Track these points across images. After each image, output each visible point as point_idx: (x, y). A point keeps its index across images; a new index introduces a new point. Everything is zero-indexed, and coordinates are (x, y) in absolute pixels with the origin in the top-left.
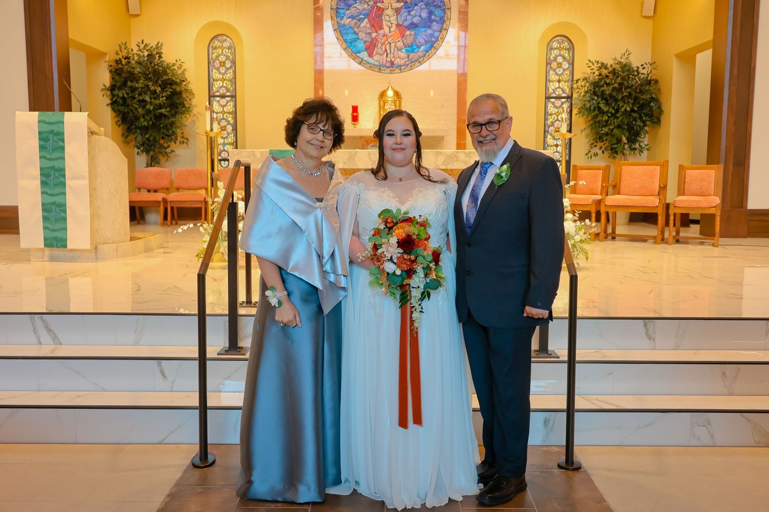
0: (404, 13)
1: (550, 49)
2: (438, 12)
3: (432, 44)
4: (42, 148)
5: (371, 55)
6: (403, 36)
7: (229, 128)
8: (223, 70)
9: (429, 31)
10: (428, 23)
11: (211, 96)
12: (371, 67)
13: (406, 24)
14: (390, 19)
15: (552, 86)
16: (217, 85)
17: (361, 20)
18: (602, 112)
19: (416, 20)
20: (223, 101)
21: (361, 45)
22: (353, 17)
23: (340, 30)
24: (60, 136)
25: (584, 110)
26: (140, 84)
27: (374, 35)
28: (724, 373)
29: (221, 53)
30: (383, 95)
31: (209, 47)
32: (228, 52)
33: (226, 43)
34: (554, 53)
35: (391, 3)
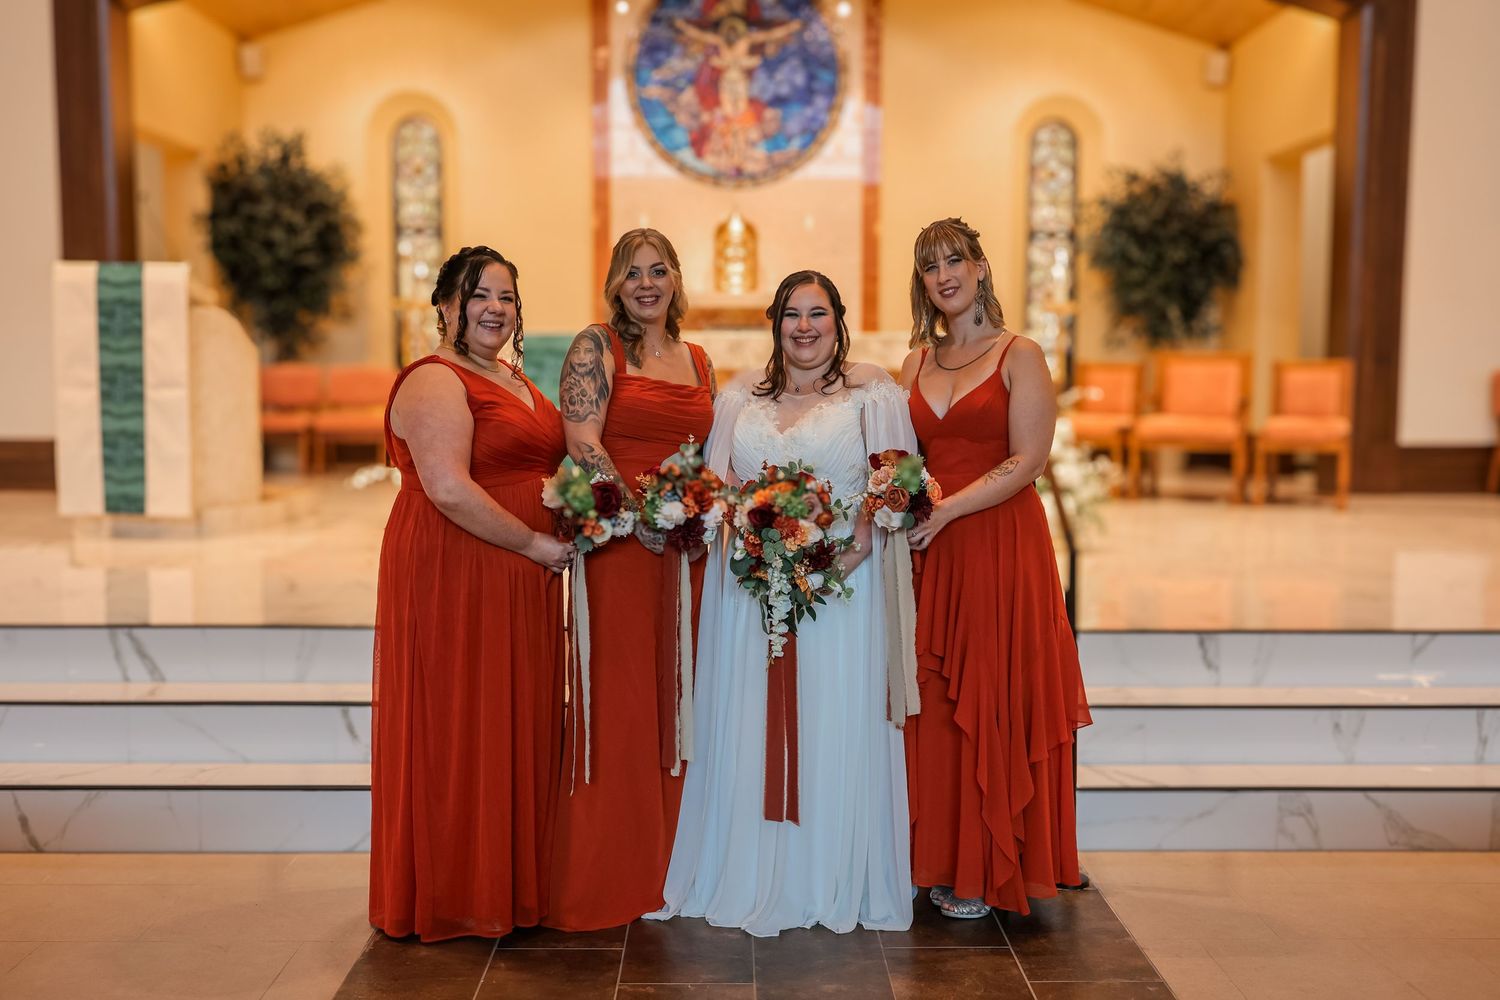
0: (761, 77)
1: (1034, 144)
2: (825, 76)
3: (814, 135)
4: (103, 330)
5: (699, 154)
6: (759, 118)
8: (419, 181)
9: (809, 112)
10: (806, 95)
11: (398, 231)
12: (700, 177)
13: (767, 96)
14: (735, 92)
15: (1039, 214)
16: (408, 210)
17: (681, 90)
19: (784, 90)
21: (680, 136)
22: (665, 84)
23: (644, 109)
24: (135, 307)
25: (1099, 259)
26: (265, 209)
27: (705, 117)
28: (1337, 726)
29: (418, 151)
30: (721, 229)
31: (397, 140)
32: (429, 149)
33: (427, 132)
34: (1043, 152)
35: (736, 58)
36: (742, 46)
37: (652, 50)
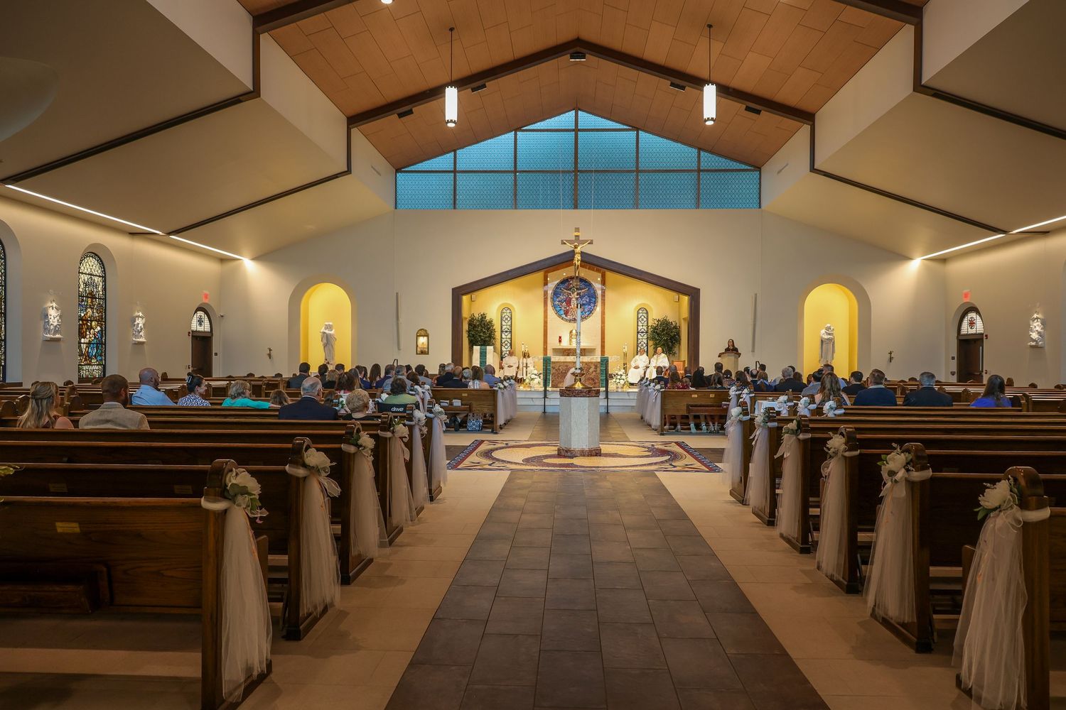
0: (580, 300)
1: (638, 313)
2: (594, 300)
3: (591, 312)
5: (566, 316)
7: (509, 345)
8: (506, 321)
9: (590, 307)
10: (589, 303)
11: (502, 332)
12: (566, 320)
13: (581, 304)
14: (574, 302)
15: (640, 328)
16: (504, 327)
17: (562, 303)
18: (656, 340)
19: (585, 302)
20: (506, 334)
21: (562, 312)
22: (559, 301)
23: (554, 306)
25: (653, 338)
26: (479, 329)
27: (568, 308)
29: (507, 314)
30: (571, 332)
31: (502, 313)
32: (509, 314)
33: (508, 311)
34: (640, 315)
35: (574, 296)
36: (576, 293)
37: (556, 294)
